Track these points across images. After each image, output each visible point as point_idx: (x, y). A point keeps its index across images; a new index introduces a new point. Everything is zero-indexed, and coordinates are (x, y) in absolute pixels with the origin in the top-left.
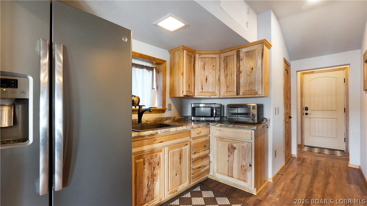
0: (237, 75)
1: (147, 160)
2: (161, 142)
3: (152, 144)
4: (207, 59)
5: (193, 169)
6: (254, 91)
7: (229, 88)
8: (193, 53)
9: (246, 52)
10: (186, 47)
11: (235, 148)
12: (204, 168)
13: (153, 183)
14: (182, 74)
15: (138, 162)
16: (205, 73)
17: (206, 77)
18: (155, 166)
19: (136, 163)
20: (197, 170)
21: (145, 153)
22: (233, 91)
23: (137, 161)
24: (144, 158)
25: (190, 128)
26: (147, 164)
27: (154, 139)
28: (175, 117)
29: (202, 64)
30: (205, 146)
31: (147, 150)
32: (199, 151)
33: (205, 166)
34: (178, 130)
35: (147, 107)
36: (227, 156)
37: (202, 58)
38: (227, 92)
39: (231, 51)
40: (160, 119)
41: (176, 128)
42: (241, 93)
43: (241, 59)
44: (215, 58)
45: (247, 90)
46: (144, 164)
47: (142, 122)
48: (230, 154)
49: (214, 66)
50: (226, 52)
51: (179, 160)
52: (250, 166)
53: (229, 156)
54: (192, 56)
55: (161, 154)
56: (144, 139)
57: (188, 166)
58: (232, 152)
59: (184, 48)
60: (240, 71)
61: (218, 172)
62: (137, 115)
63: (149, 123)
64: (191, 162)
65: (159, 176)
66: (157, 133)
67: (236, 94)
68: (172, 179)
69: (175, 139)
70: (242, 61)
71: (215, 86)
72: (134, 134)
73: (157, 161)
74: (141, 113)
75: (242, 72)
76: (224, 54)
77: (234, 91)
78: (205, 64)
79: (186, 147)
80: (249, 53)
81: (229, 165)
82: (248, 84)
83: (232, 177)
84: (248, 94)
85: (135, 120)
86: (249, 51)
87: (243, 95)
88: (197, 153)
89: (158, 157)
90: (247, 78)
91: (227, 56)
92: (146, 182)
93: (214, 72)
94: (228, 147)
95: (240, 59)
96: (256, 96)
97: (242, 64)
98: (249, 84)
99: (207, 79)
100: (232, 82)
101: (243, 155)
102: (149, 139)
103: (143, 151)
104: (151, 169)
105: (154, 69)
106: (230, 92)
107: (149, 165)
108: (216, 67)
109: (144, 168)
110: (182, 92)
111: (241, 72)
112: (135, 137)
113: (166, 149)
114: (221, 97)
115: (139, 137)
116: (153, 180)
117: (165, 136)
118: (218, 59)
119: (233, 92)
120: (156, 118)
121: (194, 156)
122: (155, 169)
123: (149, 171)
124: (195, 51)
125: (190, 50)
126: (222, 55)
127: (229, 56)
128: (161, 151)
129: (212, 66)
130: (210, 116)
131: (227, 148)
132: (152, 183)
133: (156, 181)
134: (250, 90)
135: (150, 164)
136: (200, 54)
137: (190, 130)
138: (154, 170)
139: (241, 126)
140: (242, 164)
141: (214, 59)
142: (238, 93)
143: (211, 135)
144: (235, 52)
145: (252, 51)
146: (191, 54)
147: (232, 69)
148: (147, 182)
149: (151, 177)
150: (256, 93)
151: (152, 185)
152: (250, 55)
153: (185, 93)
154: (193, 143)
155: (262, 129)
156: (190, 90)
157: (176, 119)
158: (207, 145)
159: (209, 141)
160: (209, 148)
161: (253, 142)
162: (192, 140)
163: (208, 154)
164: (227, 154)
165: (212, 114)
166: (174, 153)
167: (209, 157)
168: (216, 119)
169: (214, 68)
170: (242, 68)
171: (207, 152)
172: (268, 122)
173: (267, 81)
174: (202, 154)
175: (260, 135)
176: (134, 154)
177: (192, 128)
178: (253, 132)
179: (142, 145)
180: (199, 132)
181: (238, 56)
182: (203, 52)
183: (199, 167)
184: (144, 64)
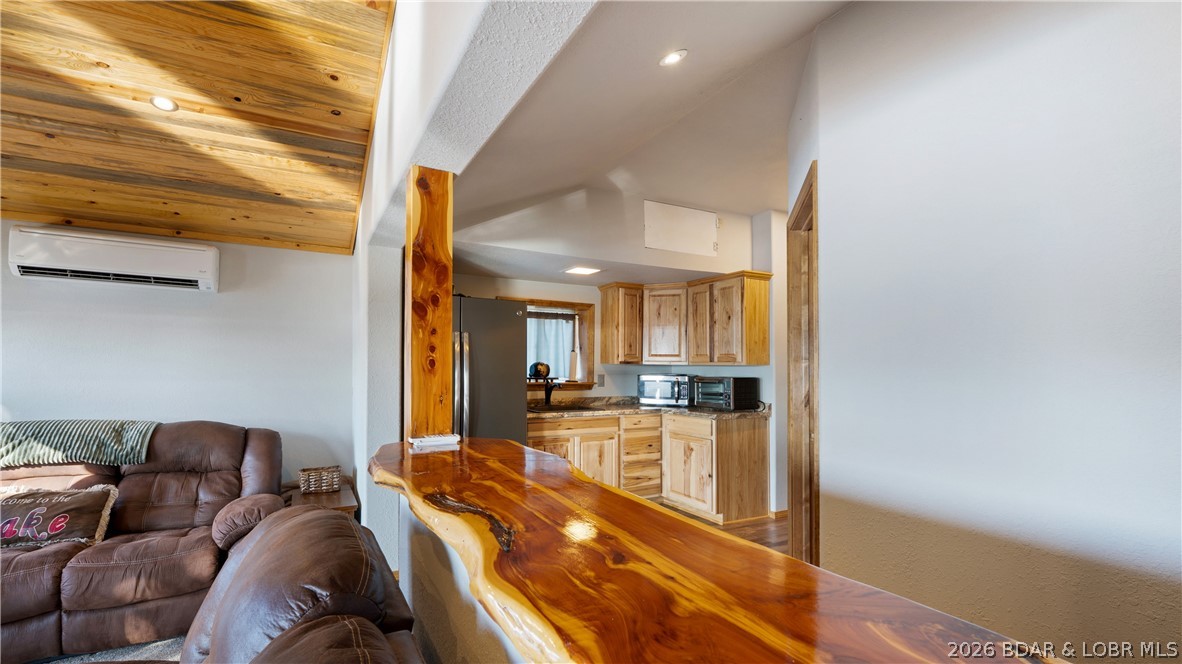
0: (710, 327)
2: (569, 429)
3: (556, 429)
4: (664, 298)
5: (626, 478)
7: (700, 349)
8: (638, 289)
9: (720, 289)
10: (624, 283)
11: (692, 449)
12: (648, 481)
14: (617, 327)
16: (660, 322)
21: (546, 440)
22: (705, 352)
25: (611, 414)
27: (559, 423)
28: (610, 398)
29: (654, 307)
30: (651, 446)
31: (551, 436)
32: (638, 452)
33: (650, 479)
34: (596, 415)
35: (562, 380)
36: (683, 463)
37: (654, 296)
38: (697, 355)
39: (701, 284)
40: (583, 400)
42: (716, 359)
43: (715, 300)
44: (679, 295)
45: (723, 353)
47: (552, 403)
48: (686, 458)
49: (675, 309)
50: (694, 286)
51: (598, 459)
52: (710, 476)
53: (685, 462)
54: (636, 296)
55: (569, 445)
56: (544, 423)
57: (615, 472)
58: (689, 455)
59: (619, 285)
61: (673, 491)
62: (544, 392)
64: (622, 466)
66: (563, 416)
67: (709, 359)
69: (591, 427)
70: (716, 304)
71: (679, 344)
72: (530, 415)
74: (549, 388)
76: (692, 289)
77: (706, 354)
78: (660, 307)
79: (611, 441)
80: (725, 290)
81: (686, 477)
83: (689, 496)
84: (725, 360)
85: (542, 399)
87: (719, 360)
88: (634, 454)
89: (565, 448)
90: (723, 333)
91: (697, 293)
93: (677, 320)
96: (735, 363)
97: (717, 309)
98: (725, 342)
99: (663, 333)
100: (703, 338)
101: (701, 459)
102: (551, 423)
103: (544, 437)
105: (577, 317)
106: (702, 354)
108: (680, 311)
110: (615, 355)
111: (715, 322)
113: (577, 439)
114: (690, 364)
115: (538, 418)
118: (683, 297)
119: (705, 356)
121: (625, 458)
124: (642, 285)
125: (633, 286)
126: (690, 290)
127: (700, 293)
128: (568, 440)
129: (673, 309)
130: (670, 396)
131: (683, 449)
134: (727, 354)
136: (651, 290)
140: (700, 476)
141: (677, 298)
142: (712, 360)
143: (664, 429)
144: (707, 287)
145: (728, 288)
146: (633, 292)
147: (704, 316)
150: (734, 360)
152: (725, 295)
153: (621, 359)
154: (624, 436)
155: (743, 420)
156: (633, 353)
157: (613, 401)
158: (654, 444)
159: (660, 438)
160: (660, 451)
161: (714, 438)
162: (622, 432)
163: (658, 460)
164: (683, 458)
165: (673, 393)
166: (589, 446)
167: (661, 465)
168: (680, 402)
169: (677, 312)
170: (716, 316)
171: (655, 456)
172: (767, 409)
173: (762, 338)
174: (642, 456)
175: (739, 430)
176: (530, 438)
177: (623, 414)
178: (714, 422)
179: (542, 429)
180: (636, 421)
181: (711, 294)
182: (657, 286)
183: (638, 478)
184: (559, 311)
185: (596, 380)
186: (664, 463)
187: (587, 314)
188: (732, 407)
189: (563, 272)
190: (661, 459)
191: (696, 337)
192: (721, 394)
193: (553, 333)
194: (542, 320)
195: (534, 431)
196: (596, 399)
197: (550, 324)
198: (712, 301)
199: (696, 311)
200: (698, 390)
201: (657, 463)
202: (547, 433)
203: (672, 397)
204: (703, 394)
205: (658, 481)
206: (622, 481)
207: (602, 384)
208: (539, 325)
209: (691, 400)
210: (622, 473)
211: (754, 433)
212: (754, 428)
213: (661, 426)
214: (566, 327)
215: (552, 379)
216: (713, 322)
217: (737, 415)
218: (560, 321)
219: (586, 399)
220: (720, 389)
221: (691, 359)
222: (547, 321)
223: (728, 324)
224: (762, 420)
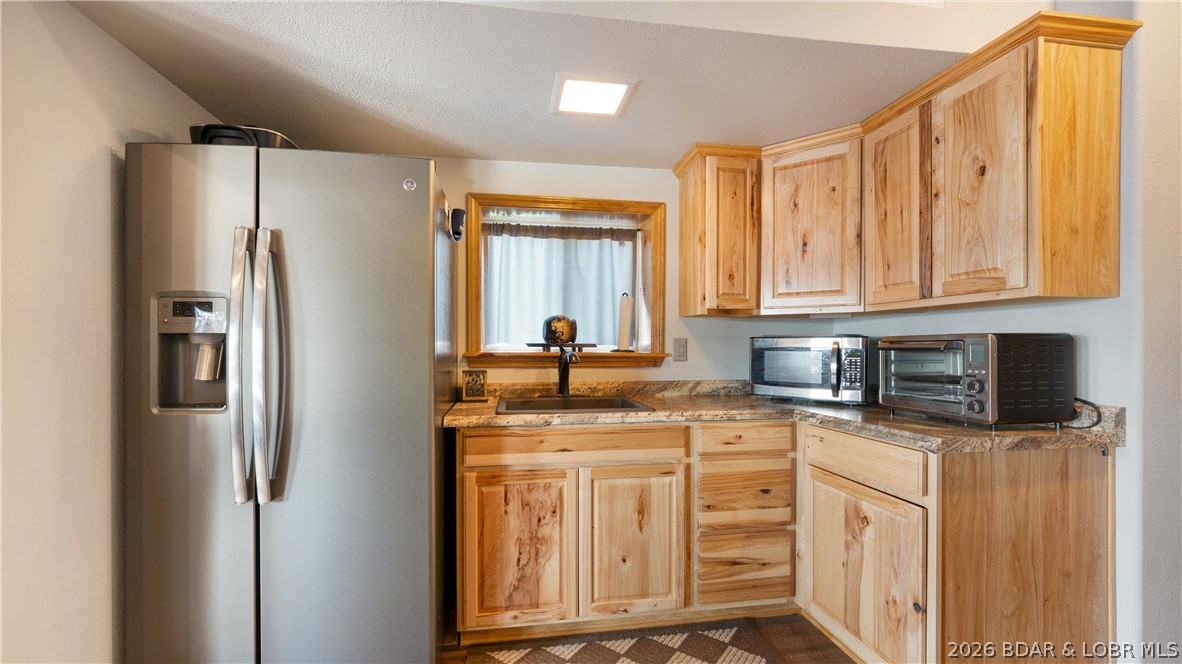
0: (921, 213)
1: (516, 493)
2: (564, 450)
3: (532, 450)
4: (805, 169)
5: (704, 562)
6: (993, 275)
7: (892, 272)
8: (747, 158)
9: (956, 102)
10: (711, 147)
11: (866, 518)
12: (760, 570)
13: (536, 560)
14: (701, 239)
15: (488, 493)
16: (798, 221)
17: (804, 236)
18: (541, 516)
19: (481, 494)
20: (721, 568)
21: (510, 474)
22: (907, 280)
23: (484, 489)
24: (506, 486)
25: (683, 419)
26: (516, 503)
27: (540, 438)
28: (698, 383)
29: (784, 190)
30: (766, 491)
31: (519, 465)
32: (735, 505)
33: (764, 564)
34: (628, 420)
35: (602, 349)
36: (843, 546)
37: (785, 168)
38: (885, 286)
39: (901, 112)
40: (640, 387)
41: (623, 414)
42: (937, 290)
43: (937, 139)
44: (842, 157)
45: (962, 270)
46: (506, 500)
47: (571, 392)
48: (850, 537)
49: (834, 189)
50: (881, 124)
51: (635, 516)
52: (920, 608)
53: (847, 546)
54: (744, 172)
55: (565, 483)
56: (506, 436)
57: (678, 546)
58: (858, 532)
59: (707, 150)
60: (934, 192)
62: (557, 370)
63: (600, 394)
64: (696, 534)
65: (556, 547)
66: (548, 424)
67: (917, 293)
68: (605, 567)
69: (617, 447)
70: (941, 146)
71: (842, 267)
73: (549, 503)
74: (571, 364)
75: (942, 196)
76: (875, 133)
77: (911, 282)
78: (797, 189)
79: (667, 479)
80: (967, 101)
81: (849, 583)
82: (964, 242)
83: (857, 633)
84: (968, 289)
86: (971, 94)
87: (946, 295)
88: (723, 509)
89: (554, 492)
90: (963, 216)
91: (887, 139)
92: (512, 551)
93: (836, 212)
94: (846, 511)
95: (933, 139)
96: (1003, 296)
97: (942, 159)
98: (968, 243)
99: (805, 244)
100: (903, 241)
101: (892, 553)
102: (522, 436)
103: (502, 467)
104: (530, 520)
105: (637, 234)
106: (897, 284)
107: (523, 509)
108: (844, 191)
109: (506, 512)
110: (699, 298)
111: (936, 195)
112: (478, 427)
113: (585, 475)
114: (869, 309)
115: (488, 426)
116: (537, 553)
117: (579, 434)
118: (852, 159)
119: (908, 286)
120: (624, 383)
121: (705, 518)
122: (543, 522)
123: (522, 523)
124: (759, 150)
125: (734, 152)
126: (868, 137)
127: (894, 135)
128: (563, 475)
129: (827, 190)
130: (820, 382)
131: (843, 513)
132: (532, 560)
133: (547, 557)
134: (975, 272)
135: (525, 505)
136: (778, 156)
137: (688, 428)
138: (538, 526)
139: (886, 430)
140: (888, 592)
141: (836, 163)
142: (926, 291)
143: (799, 456)
144: (913, 116)
145: (982, 88)
146: (737, 164)
147: (905, 188)
148: (518, 553)
149: (528, 541)
150: (1000, 283)
151: (531, 565)
152: (971, 113)
153: (711, 303)
154: (699, 470)
155: (1029, 455)
156: (738, 290)
157: (704, 389)
158: (775, 489)
159: (791, 476)
160: (792, 503)
161: (932, 501)
162: (695, 460)
163: (784, 523)
164: (842, 536)
165: (826, 374)
166: (612, 489)
167: (793, 534)
168: (846, 395)
169: (837, 195)
170: (939, 178)
171: (781, 514)
172: (1107, 426)
173: (1093, 216)
174: (745, 515)
175: (1013, 482)
176: (471, 468)
177: (698, 419)
178: (933, 459)
179: (498, 450)
180: (730, 434)
181: (926, 127)
182: (789, 146)
183: (735, 563)
184: (605, 223)
185: (669, 348)
186: (802, 530)
187: (650, 225)
188: (991, 414)
189: (558, 113)
190: (794, 519)
191: (883, 245)
192: (955, 380)
193: (594, 264)
194: (573, 241)
195: (479, 453)
196: (666, 386)
197: (588, 249)
198: (928, 140)
199: (883, 182)
200: (890, 367)
201: (784, 530)
202: (513, 459)
203: (824, 384)
204: (901, 377)
205: (785, 570)
206: (696, 567)
207: (682, 355)
208: (566, 249)
209: (870, 390)
210: (696, 548)
211: (1065, 492)
212: (1064, 475)
213: (794, 448)
214: (620, 254)
215: (581, 347)
216: (930, 196)
217: (1010, 438)
218: (607, 241)
219: (647, 384)
220: (954, 365)
221: (870, 298)
222: (583, 243)
223: (976, 189)
224: (1093, 458)
